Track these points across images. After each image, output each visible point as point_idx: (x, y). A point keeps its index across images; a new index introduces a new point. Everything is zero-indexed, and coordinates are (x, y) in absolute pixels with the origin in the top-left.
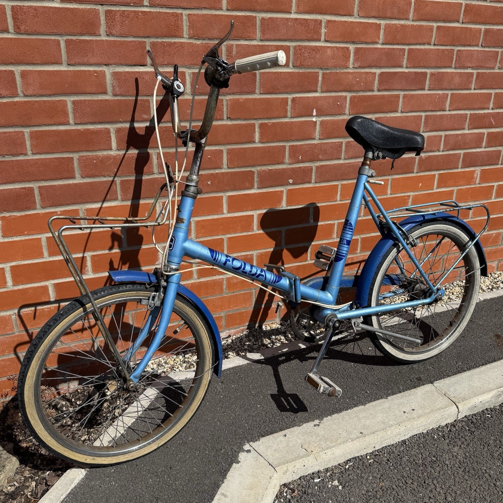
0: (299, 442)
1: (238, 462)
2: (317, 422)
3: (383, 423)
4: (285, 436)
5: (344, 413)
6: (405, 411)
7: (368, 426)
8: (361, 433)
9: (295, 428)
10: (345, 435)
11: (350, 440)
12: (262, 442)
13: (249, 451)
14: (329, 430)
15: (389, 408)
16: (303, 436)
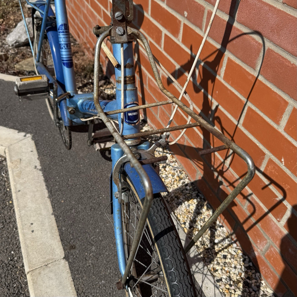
0: (24, 158)
1: (18, 132)
2: (39, 167)
3: (25, 207)
4: (32, 151)
5: (44, 184)
6: (33, 225)
7: (25, 196)
8: (19, 191)
9: (37, 156)
10: (21, 182)
11: (15, 184)
12: (30, 142)
13: (25, 136)
14: (29, 173)
15: (40, 214)
16: (28, 160)
